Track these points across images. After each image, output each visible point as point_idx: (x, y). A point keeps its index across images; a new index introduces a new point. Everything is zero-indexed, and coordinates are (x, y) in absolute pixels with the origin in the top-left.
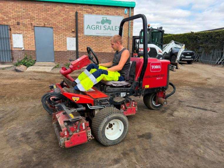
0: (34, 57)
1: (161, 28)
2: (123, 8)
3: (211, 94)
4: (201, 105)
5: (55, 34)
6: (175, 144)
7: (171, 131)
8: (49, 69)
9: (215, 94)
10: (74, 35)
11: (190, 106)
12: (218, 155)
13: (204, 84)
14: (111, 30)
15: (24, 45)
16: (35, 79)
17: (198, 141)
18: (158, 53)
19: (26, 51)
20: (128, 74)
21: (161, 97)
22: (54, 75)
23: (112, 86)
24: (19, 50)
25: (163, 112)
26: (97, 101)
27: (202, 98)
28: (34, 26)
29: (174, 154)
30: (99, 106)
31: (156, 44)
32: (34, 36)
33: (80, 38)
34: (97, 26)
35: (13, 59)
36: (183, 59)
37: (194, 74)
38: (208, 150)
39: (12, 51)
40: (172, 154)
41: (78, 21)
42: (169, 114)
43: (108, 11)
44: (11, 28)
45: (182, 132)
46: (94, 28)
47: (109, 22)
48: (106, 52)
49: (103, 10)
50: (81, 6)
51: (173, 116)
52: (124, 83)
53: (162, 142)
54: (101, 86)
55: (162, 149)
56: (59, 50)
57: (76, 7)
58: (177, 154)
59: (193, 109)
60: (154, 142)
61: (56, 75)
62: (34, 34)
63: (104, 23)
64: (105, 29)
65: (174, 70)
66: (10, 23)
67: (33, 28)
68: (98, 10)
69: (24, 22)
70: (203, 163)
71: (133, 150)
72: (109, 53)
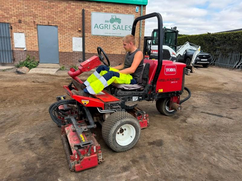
0: (37, 59)
1: (175, 28)
2: (133, 6)
3: (228, 100)
4: (216, 111)
5: (60, 34)
6: (187, 152)
7: (184, 138)
8: (53, 71)
9: (232, 99)
10: (81, 34)
11: (204, 113)
12: (233, 163)
13: (220, 89)
14: (120, 30)
15: (26, 45)
16: (38, 82)
17: (213, 149)
18: (171, 56)
19: (28, 51)
20: (141, 77)
21: (174, 102)
22: (59, 78)
23: (123, 90)
24: (21, 51)
25: (176, 118)
26: (108, 104)
27: (218, 104)
28: (37, 25)
29: (186, 162)
30: (110, 110)
31: (169, 46)
32: (37, 35)
33: (88, 38)
34: (105, 25)
35: (14, 60)
36: (198, 62)
37: (210, 79)
38: (223, 159)
39: (13, 51)
40: (185, 162)
41: (85, 19)
42: (182, 120)
43: (118, 9)
44: (11, 27)
45: (195, 139)
46: (102, 28)
47: (119, 20)
48: (115, 53)
49: (113, 7)
50: (89, 3)
51: (186, 123)
52: (136, 86)
53: (174, 149)
54: (112, 89)
55: (174, 157)
56: (64, 51)
57: (83, 4)
58: (189, 162)
59: (208, 115)
60: (165, 149)
61: (61, 78)
62: (37, 33)
63: (114, 22)
64: (114, 28)
65: (189, 74)
66: (10, 21)
67: (36, 27)
68: (107, 8)
69: (26, 20)
70: (216, 172)
71: (143, 157)
72: (118, 55)
